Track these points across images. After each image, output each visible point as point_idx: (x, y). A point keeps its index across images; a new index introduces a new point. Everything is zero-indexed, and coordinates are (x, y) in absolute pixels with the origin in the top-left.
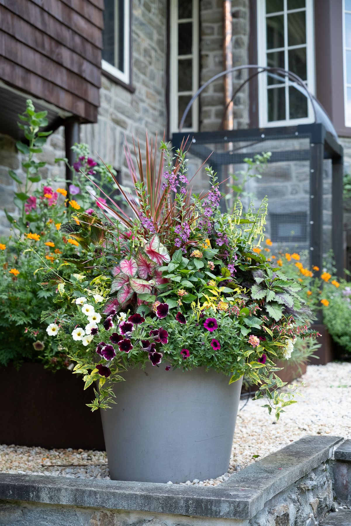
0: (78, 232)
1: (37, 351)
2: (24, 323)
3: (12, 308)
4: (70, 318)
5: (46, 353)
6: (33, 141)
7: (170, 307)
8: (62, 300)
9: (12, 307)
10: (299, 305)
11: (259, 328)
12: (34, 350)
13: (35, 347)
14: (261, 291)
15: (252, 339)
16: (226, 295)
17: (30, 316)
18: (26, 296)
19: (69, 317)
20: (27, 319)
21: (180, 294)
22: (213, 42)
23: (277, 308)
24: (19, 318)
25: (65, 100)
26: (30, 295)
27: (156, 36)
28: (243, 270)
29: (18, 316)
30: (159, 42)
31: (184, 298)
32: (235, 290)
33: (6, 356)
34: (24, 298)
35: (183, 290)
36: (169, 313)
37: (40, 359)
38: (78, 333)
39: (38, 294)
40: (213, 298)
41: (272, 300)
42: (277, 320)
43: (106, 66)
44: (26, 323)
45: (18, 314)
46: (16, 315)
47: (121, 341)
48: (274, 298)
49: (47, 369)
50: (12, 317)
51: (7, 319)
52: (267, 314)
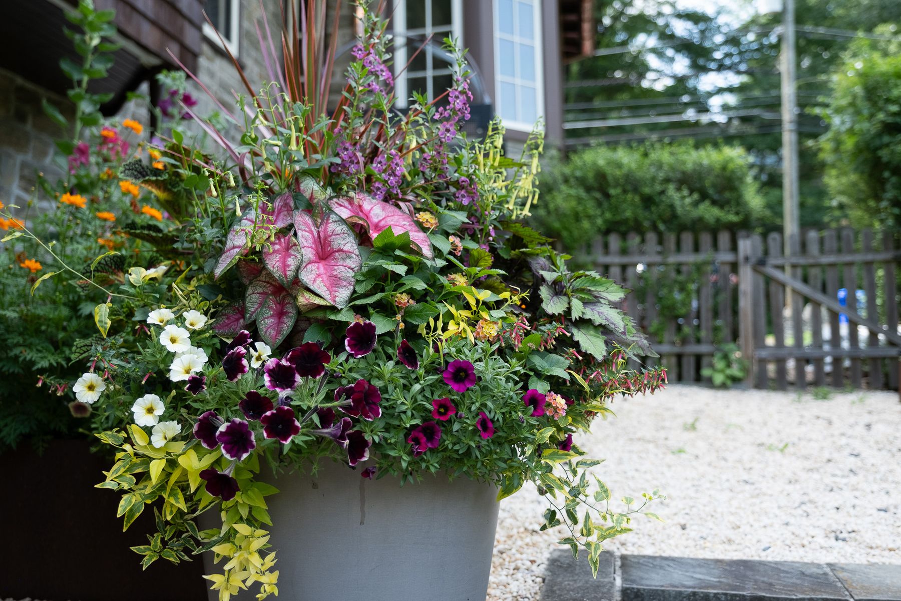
0: (159, 178)
1: (77, 419)
2: (51, 364)
3: (27, 337)
4: (133, 358)
5: (94, 423)
6: (90, 57)
7: (379, 331)
8: (121, 317)
9: (28, 334)
10: (631, 327)
11: (565, 375)
12: (71, 416)
13: (72, 410)
14: (555, 298)
15: (552, 402)
16: (488, 306)
17: (64, 352)
18: (56, 313)
19: (131, 355)
20: (57, 357)
21: (400, 303)
22: (342, 18)
23: (592, 332)
24: (40, 355)
25: (150, 36)
26: (65, 312)
27: (271, 7)
28: (506, 257)
29: (39, 351)
30: (275, 15)
31: (408, 313)
32: (501, 297)
33: (15, 430)
34: (51, 316)
35: (404, 294)
36: (376, 345)
37: (82, 434)
38: (148, 406)
39: (80, 310)
40: (465, 314)
41: (580, 317)
42: (600, 358)
43: (208, 30)
44: (55, 364)
45: (39, 348)
46: (34, 350)
47: (268, 413)
48: (583, 313)
49: (96, 453)
50: (26, 354)
51: (17, 357)
52: (576, 345)
